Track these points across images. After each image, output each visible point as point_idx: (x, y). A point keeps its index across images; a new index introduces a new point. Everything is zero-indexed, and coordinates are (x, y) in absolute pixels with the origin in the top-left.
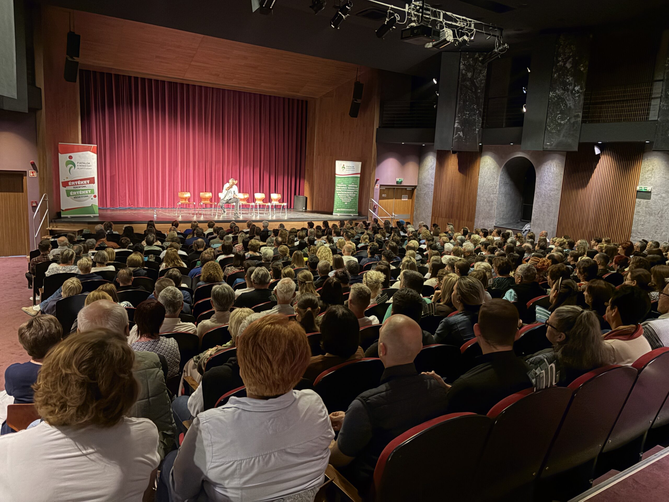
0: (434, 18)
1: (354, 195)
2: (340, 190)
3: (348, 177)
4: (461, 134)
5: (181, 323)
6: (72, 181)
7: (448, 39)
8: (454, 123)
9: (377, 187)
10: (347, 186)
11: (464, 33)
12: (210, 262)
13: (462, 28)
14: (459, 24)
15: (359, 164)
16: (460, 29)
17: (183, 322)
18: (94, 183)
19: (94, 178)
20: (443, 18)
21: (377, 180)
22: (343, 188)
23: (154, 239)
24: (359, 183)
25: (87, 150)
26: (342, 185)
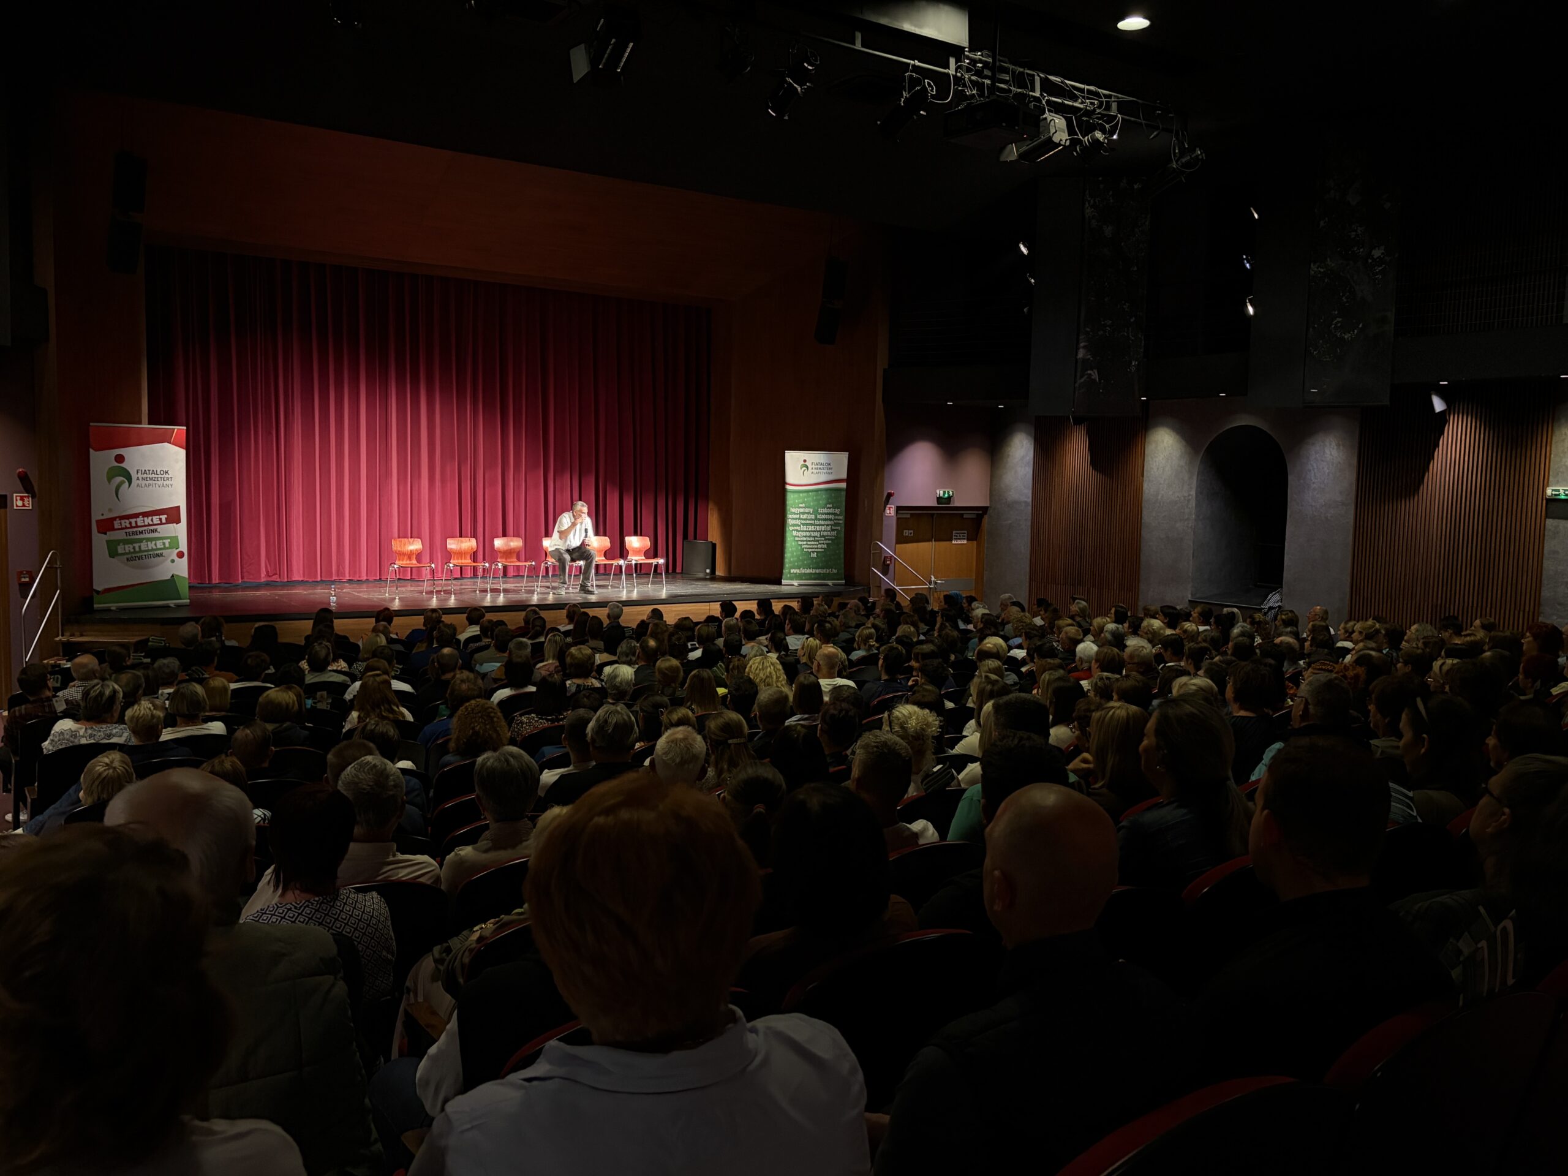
0: (1019, 90)
1: (834, 533)
2: (798, 522)
3: (817, 491)
4: (1095, 375)
5: (400, 857)
6: (122, 518)
7: (1056, 139)
8: (1077, 349)
9: (890, 511)
10: (816, 512)
11: (1093, 124)
12: (473, 702)
13: (1089, 113)
14: (1082, 103)
15: (843, 458)
16: (1084, 115)
17: (402, 853)
18: (178, 521)
19: (178, 508)
20: (1042, 90)
21: (890, 495)
22: (806, 516)
23: (328, 655)
24: (844, 504)
25: (162, 438)
26: (801, 510)
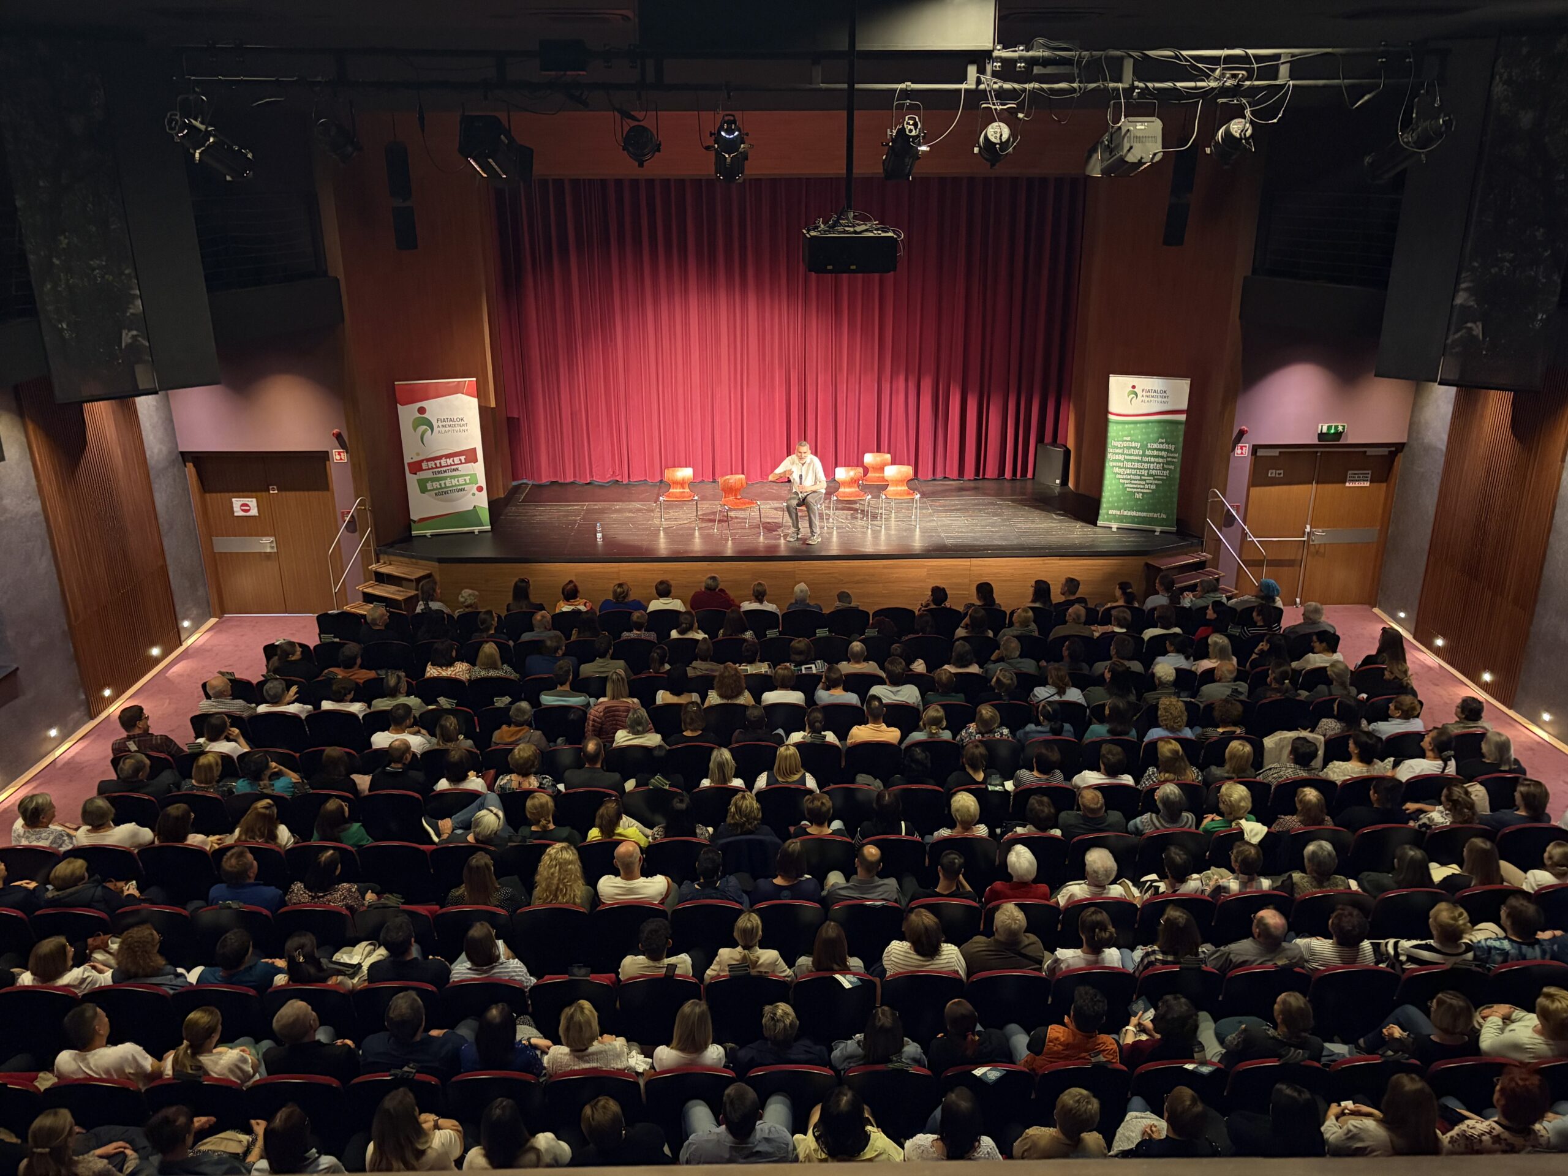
1: (1166, 473)
2: (1122, 458)
3: (1147, 422)
6: (428, 460)
7: (1133, 158)
8: (1455, 291)
9: (1243, 451)
10: (1144, 447)
13: (1230, 91)
14: (1212, 80)
15: (1183, 386)
18: (475, 461)
19: (474, 450)
21: (1242, 433)
22: (1132, 451)
24: (1181, 439)
25: (456, 390)
26: (1126, 444)
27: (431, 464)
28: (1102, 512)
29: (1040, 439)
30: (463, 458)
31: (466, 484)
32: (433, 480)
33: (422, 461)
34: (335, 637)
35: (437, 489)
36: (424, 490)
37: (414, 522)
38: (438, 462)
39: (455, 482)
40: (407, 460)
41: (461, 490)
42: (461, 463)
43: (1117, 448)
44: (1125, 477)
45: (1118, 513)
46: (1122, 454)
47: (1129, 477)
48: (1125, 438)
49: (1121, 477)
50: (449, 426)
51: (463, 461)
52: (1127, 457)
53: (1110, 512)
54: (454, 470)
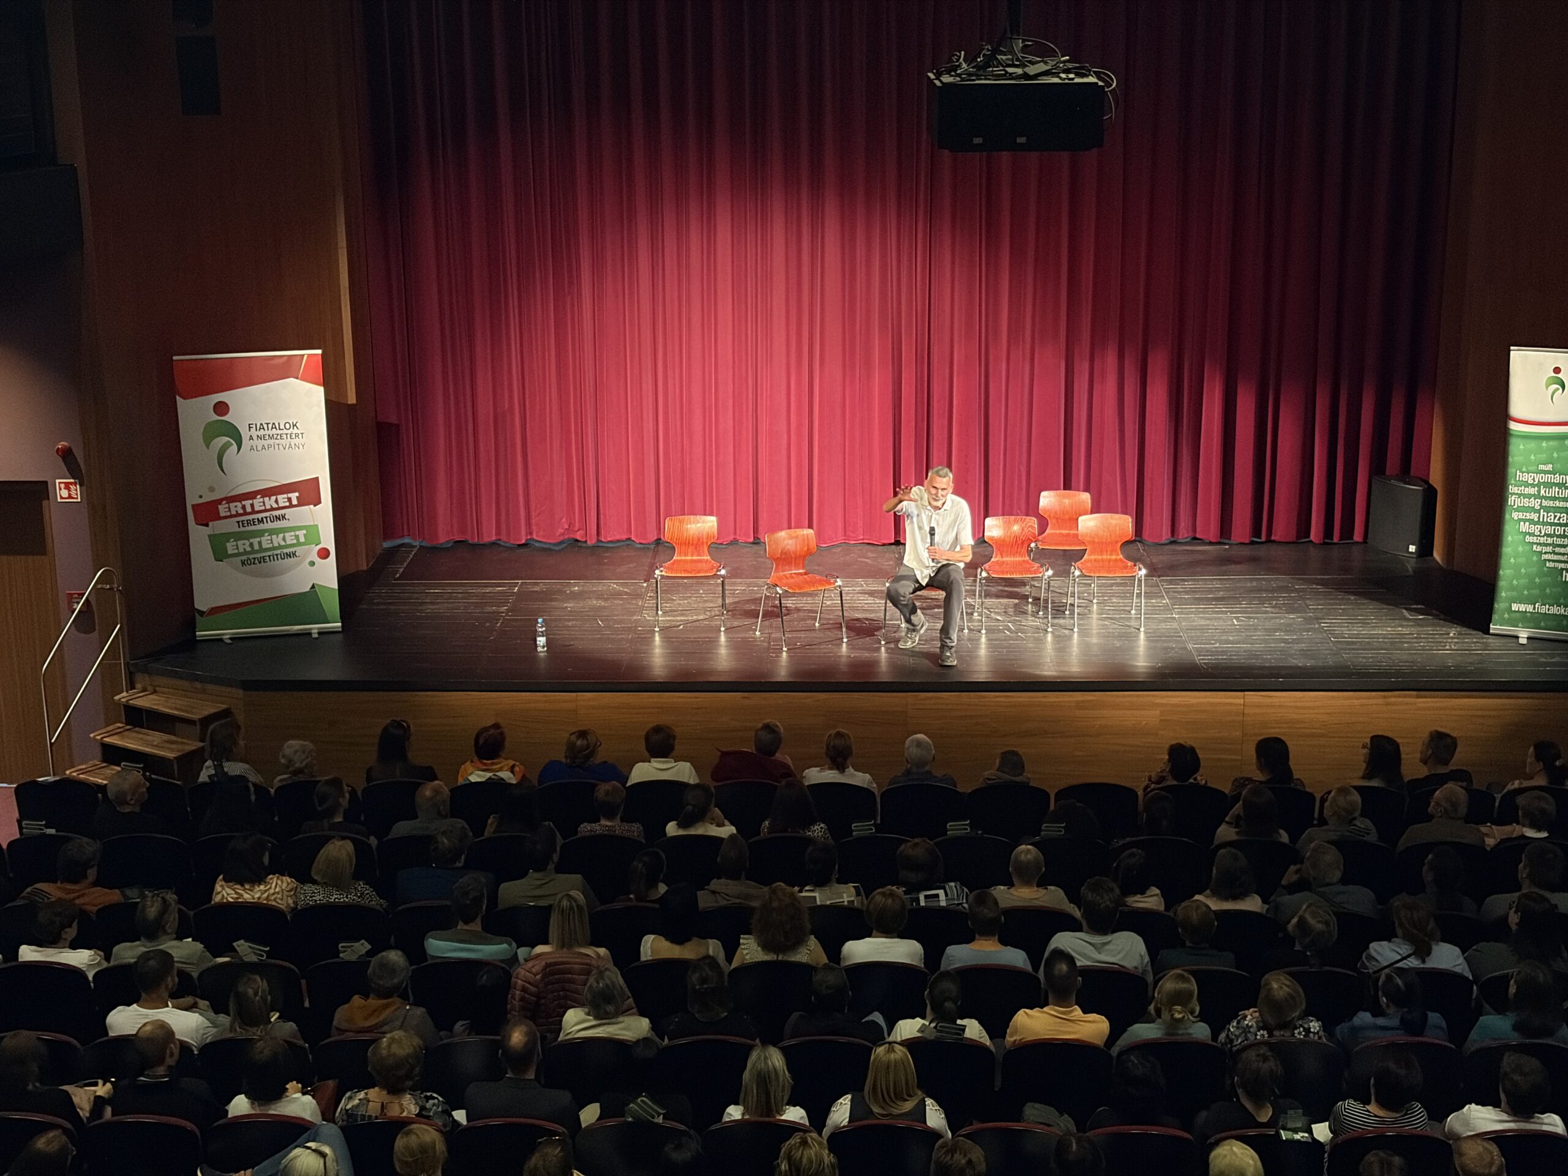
2: (1535, 503)
6: (230, 499)
18: (317, 501)
19: (316, 481)
22: (1556, 491)
25: (284, 371)
26: (1546, 478)
27: (236, 507)
28: (1499, 606)
29: (1378, 468)
30: (294, 496)
31: (299, 544)
32: (239, 536)
33: (220, 501)
34: (47, 826)
35: (245, 553)
36: (220, 554)
37: (202, 613)
38: (247, 503)
39: (277, 540)
40: (192, 499)
41: (289, 555)
42: (291, 506)
43: (1527, 484)
44: (1542, 540)
45: (1530, 608)
46: (1537, 496)
47: (1550, 541)
48: (1542, 467)
49: (1534, 540)
50: (271, 437)
51: (295, 502)
52: (1545, 503)
53: (1515, 607)
54: (278, 518)
